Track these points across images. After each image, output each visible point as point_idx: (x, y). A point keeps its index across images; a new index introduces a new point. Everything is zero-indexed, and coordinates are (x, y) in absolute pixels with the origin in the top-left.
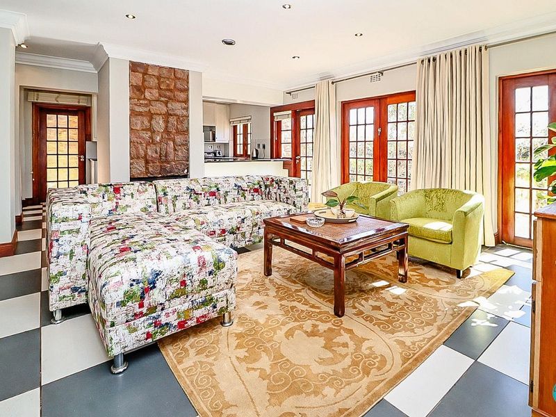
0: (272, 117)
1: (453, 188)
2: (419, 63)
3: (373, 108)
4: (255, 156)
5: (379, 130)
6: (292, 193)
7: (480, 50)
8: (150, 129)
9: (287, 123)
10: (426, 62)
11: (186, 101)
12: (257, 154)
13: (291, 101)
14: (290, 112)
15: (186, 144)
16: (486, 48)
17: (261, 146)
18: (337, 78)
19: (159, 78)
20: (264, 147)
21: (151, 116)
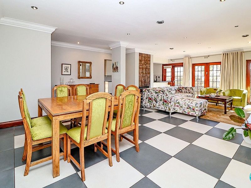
0: (163, 68)
1: (234, 89)
2: (222, 55)
3: (204, 66)
4: (155, 80)
5: (207, 73)
6: (192, 91)
7: (242, 53)
8: (143, 73)
9: (169, 70)
10: (225, 55)
11: (150, 64)
12: (156, 80)
13: (171, 62)
14: (171, 66)
15: (149, 77)
16: (243, 52)
17: (158, 77)
18: (192, 56)
19: (144, 57)
20: (159, 77)
21: (143, 69)
